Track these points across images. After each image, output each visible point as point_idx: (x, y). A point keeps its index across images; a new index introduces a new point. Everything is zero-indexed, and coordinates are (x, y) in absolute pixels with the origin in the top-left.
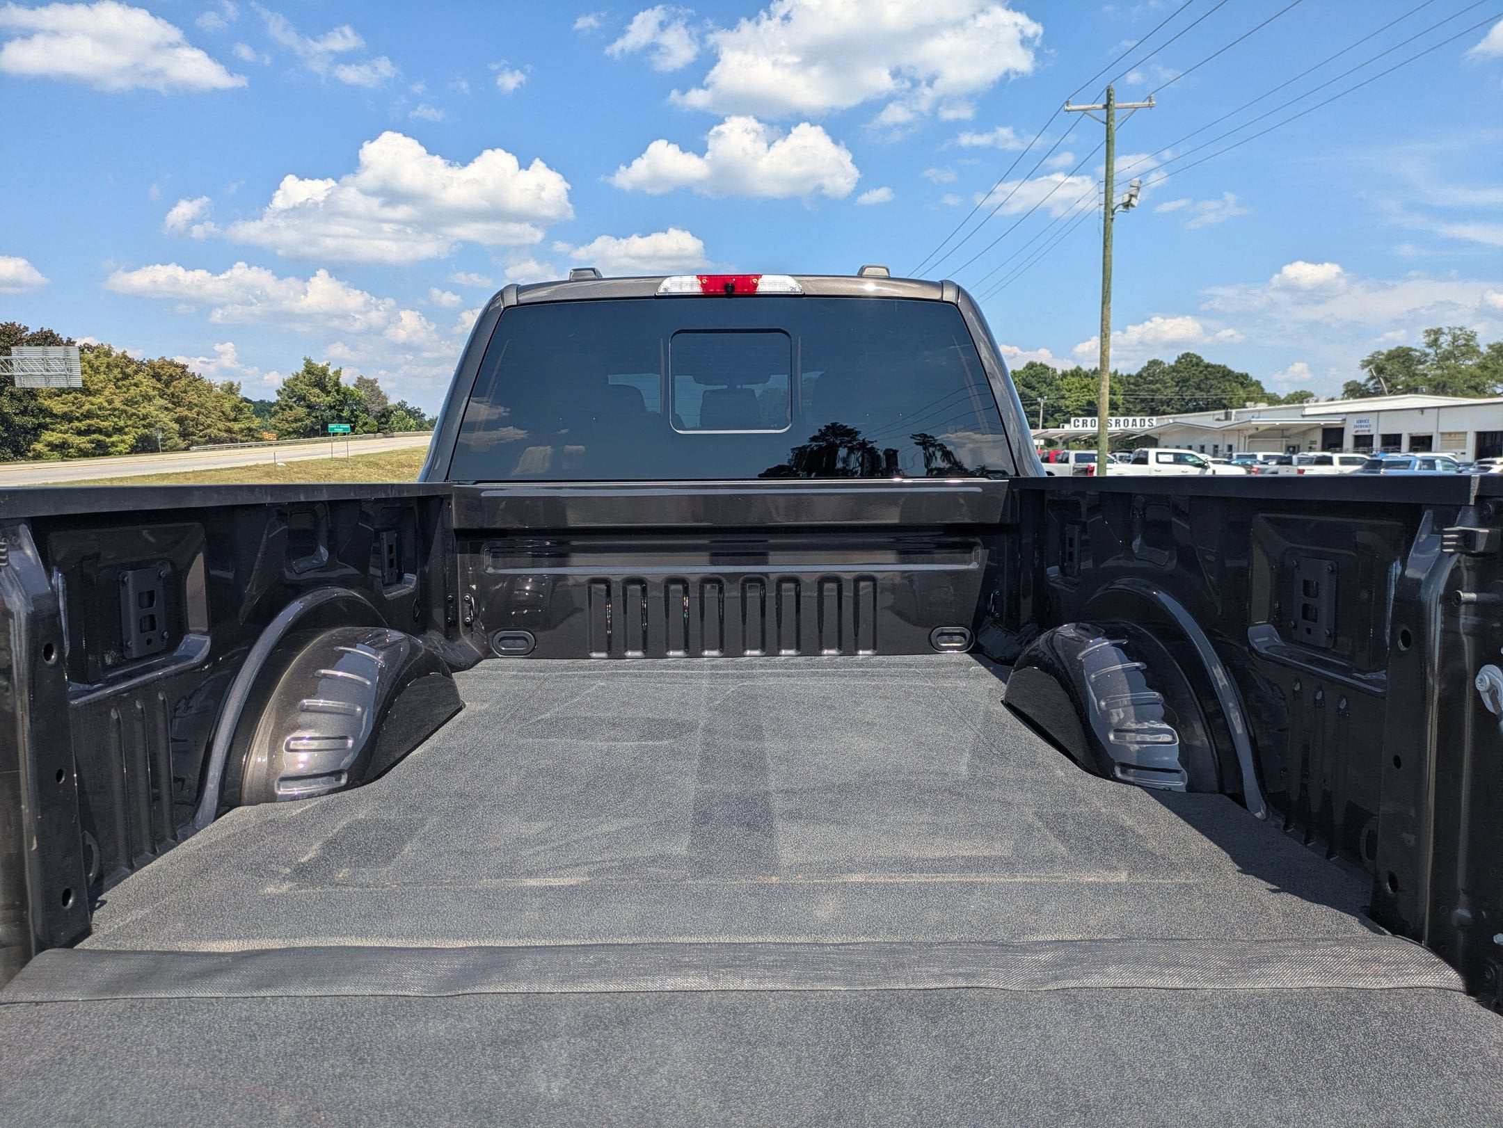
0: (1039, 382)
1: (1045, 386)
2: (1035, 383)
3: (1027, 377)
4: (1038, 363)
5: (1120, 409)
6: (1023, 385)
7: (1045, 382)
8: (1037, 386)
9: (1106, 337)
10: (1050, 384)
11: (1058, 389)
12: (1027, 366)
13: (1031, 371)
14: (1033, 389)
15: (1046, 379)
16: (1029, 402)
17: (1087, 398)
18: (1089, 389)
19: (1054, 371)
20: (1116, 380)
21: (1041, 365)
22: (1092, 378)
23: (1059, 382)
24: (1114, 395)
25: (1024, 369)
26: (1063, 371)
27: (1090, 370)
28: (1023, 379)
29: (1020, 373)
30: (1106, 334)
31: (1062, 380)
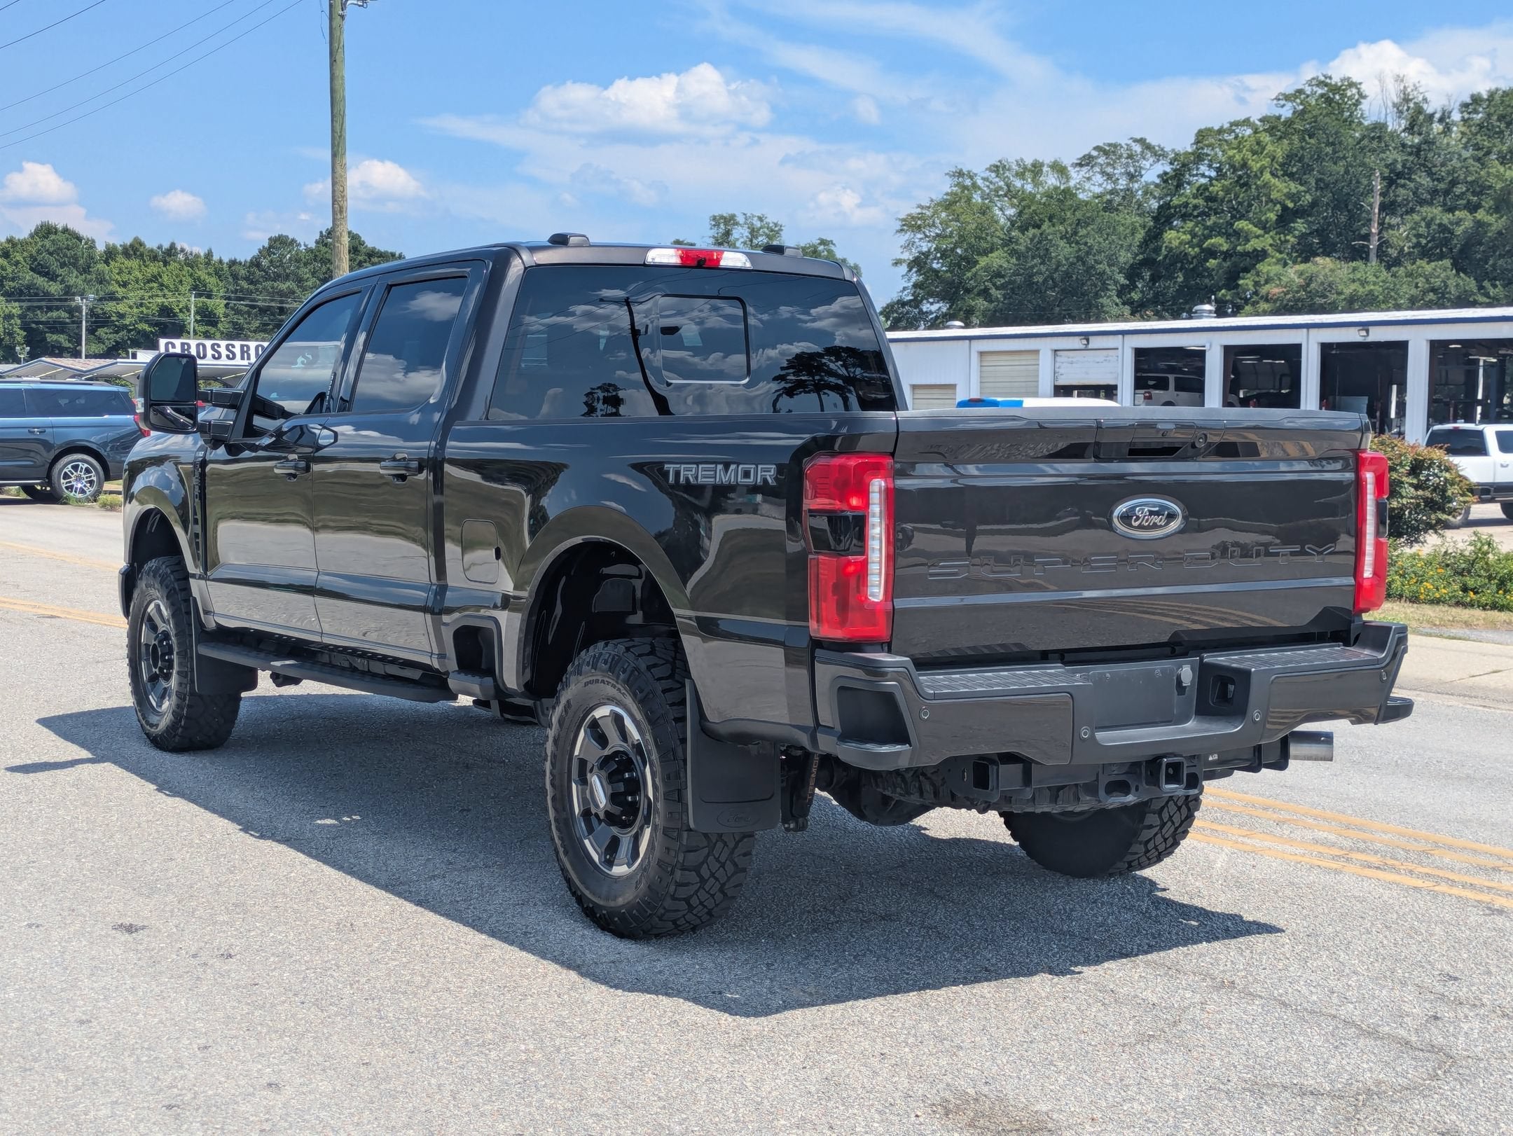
0: (63, 265)
1: (75, 273)
2: (55, 266)
3: (38, 252)
4: (60, 227)
5: (220, 325)
6: (32, 269)
7: (75, 265)
8: (60, 271)
9: (341, 212)
10: (86, 270)
11: (101, 281)
12: (37, 232)
13: (47, 243)
14: (52, 277)
15: (77, 259)
16: (43, 303)
17: (159, 300)
18: (162, 285)
19: (91, 244)
20: (211, 270)
21: (66, 230)
22: (166, 263)
23: (101, 266)
24: (209, 297)
25: (32, 236)
26: (107, 246)
27: (160, 247)
28: (31, 256)
29: (23, 243)
30: (341, 208)
31: (107, 262)
